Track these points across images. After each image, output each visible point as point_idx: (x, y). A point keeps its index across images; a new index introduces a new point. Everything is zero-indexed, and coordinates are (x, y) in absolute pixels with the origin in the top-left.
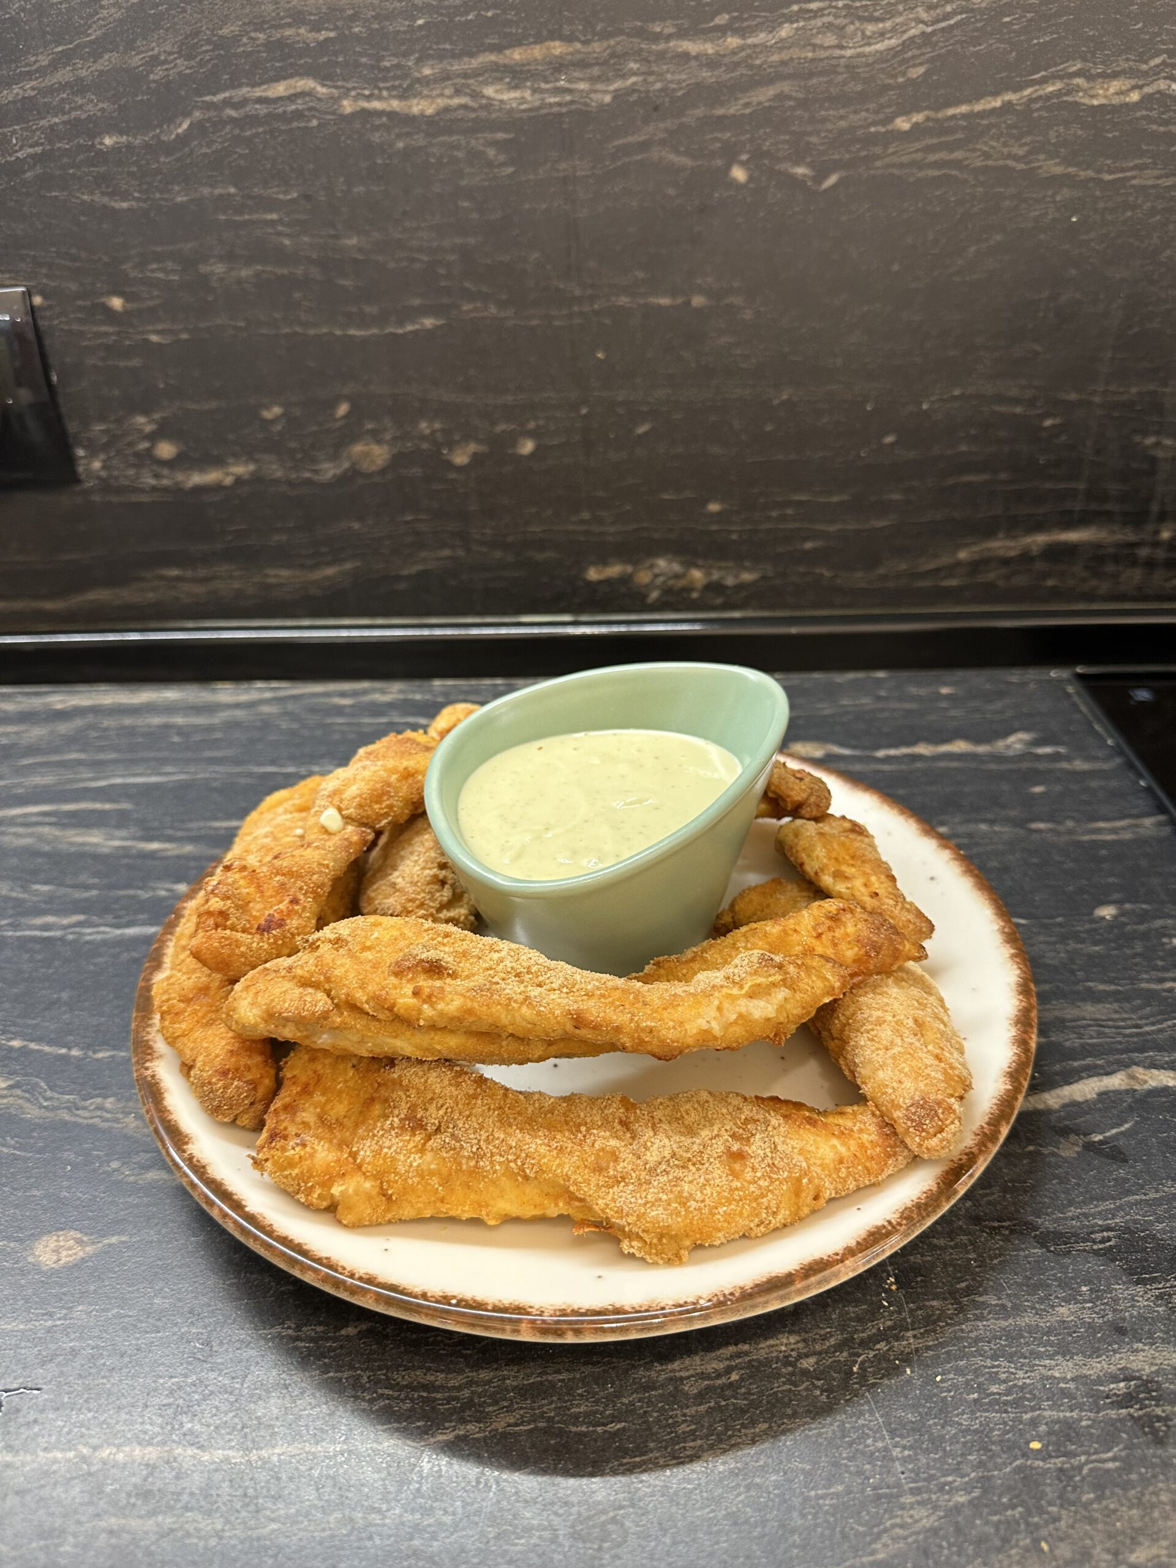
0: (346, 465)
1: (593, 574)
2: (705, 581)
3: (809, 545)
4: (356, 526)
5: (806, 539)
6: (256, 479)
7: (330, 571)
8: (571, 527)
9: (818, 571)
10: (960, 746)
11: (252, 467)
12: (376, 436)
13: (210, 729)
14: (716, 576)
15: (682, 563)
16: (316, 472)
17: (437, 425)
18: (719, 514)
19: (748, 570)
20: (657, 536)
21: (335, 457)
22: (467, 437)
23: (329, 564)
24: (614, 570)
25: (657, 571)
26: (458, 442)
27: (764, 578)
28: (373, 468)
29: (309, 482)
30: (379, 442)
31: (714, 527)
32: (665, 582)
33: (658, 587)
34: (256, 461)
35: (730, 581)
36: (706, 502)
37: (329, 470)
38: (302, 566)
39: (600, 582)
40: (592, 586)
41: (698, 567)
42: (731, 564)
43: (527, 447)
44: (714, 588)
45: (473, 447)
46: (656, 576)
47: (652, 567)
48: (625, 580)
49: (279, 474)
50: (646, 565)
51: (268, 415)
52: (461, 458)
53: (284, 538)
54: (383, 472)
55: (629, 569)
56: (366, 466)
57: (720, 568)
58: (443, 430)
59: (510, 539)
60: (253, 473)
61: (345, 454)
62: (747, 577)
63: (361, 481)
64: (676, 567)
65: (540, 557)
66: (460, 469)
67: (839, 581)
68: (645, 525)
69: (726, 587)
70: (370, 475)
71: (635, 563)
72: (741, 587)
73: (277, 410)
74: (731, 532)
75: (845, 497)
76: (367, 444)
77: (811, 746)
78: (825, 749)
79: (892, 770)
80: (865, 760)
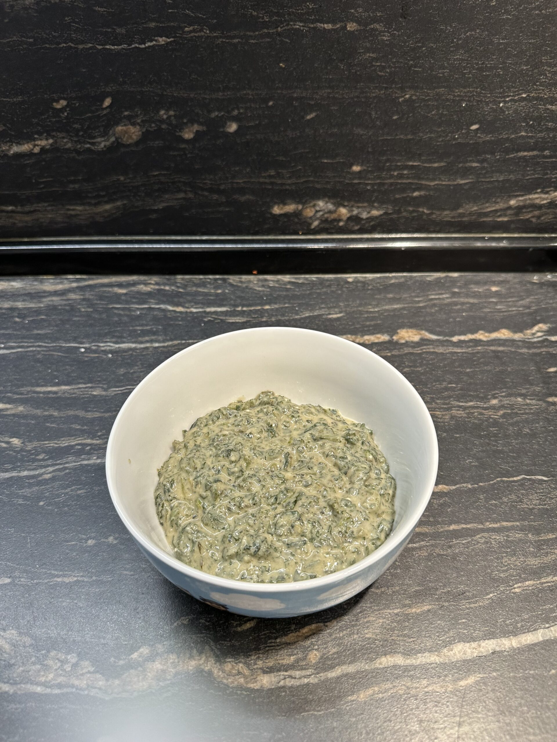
0: (113, 139)
1: (277, 210)
2: (348, 215)
3: (416, 194)
4: (122, 178)
5: (414, 190)
6: (54, 149)
7: (108, 207)
8: (262, 180)
9: (421, 210)
10: (504, 334)
11: (51, 141)
12: (131, 120)
13: (38, 312)
14: (355, 212)
15: (334, 204)
16: (93, 144)
17: (172, 113)
18: (360, 172)
19: (377, 209)
20: (318, 186)
21: (105, 134)
22: (192, 122)
23: (107, 202)
24: (290, 208)
25: (318, 208)
26: (186, 124)
27: (386, 213)
28: (130, 141)
29: (89, 150)
30: (134, 124)
31: (356, 181)
32: (323, 215)
33: (318, 219)
34: (53, 137)
35: (364, 215)
36: (352, 165)
37: (102, 143)
38: (90, 204)
39: (281, 215)
40: (276, 217)
41: (344, 206)
42: (366, 204)
43: (233, 127)
44: (354, 219)
45: (196, 127)
46: (317, 211)
47: (314, 206)
48: (297, 214)
49: (69, 145)
50: (312, 204)
51: (58, 106)
52: (188, 135)
53: (77, 186)
54: (137, 143)
55: (300, 207)
56: (125, 140)
57: (358, 207)
58: (175, 116)
59: (222, 187)
60: (51, 145)
61: (111, 132)
62: (375, 213)
63: (123, 150)
64: (330, 206)
65: (243, 199)
66: (187, 141)
67: (434, 216)
68: (311, 179)
69: (362, 219)
70: (129, 146)
71: (304, 204)
72: (371, 219)
73: (63, 103)
74: (367, 184)
75: (442, 164)
76: (125, 125)
77: (412, 332)
78: (421, 334)
79: (463, 353)
80: (445, 344)
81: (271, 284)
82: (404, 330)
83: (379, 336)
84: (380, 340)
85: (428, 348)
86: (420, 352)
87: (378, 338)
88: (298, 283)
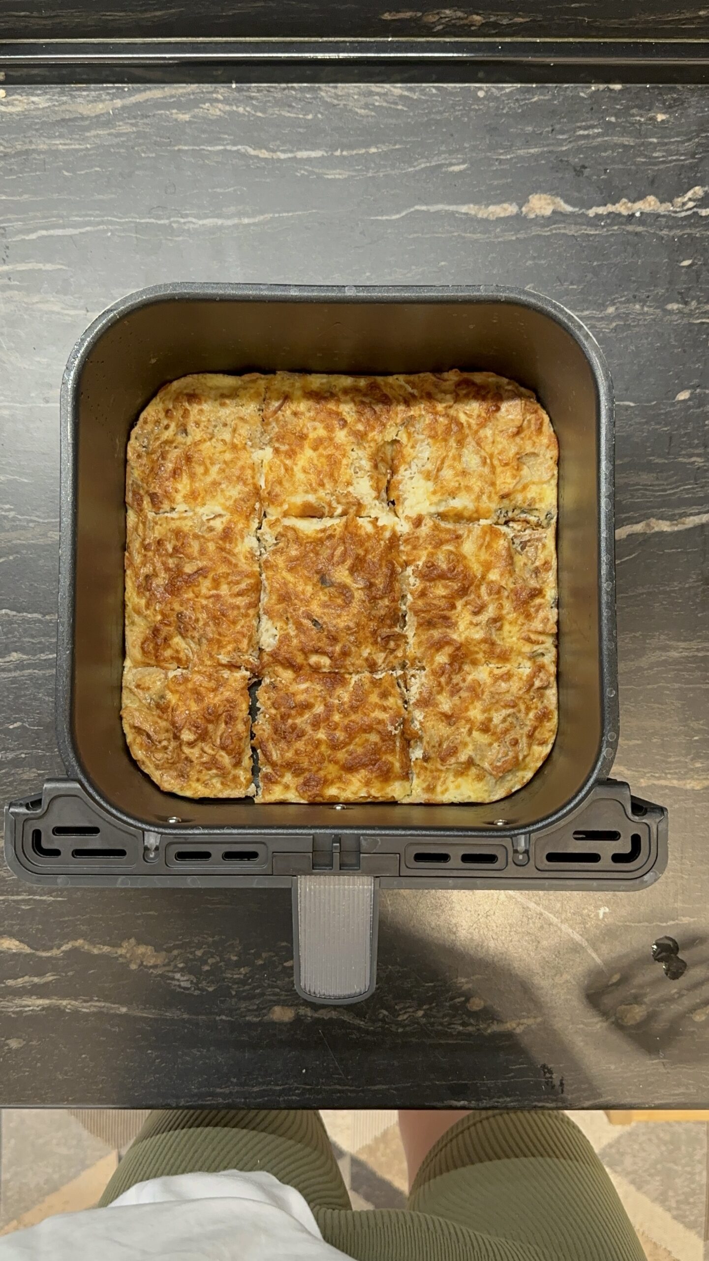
1: (387, 16)
10: (649, 204)
14: (492, 19)
15: (464, 11)
19: (521, 17)
24: (406, 15)
25: (442, 16)
39: (393, 22)
40: (387, 23)
41: (478, 12)
50: (434, 11)
55: (419, 14)
57: (497, 15)
64: (460, 14)
71: (424, 10)
77: (545, 199)
78: (554, 203)
79: (596, 235)
80: (580, 220)
81: (378, 102)
82: (537, 196)
83: (506, 205)
84: (507, 214)
85: (559, 228)
86: (549, 233)
87: (505, 210)
88: (411, 99)
